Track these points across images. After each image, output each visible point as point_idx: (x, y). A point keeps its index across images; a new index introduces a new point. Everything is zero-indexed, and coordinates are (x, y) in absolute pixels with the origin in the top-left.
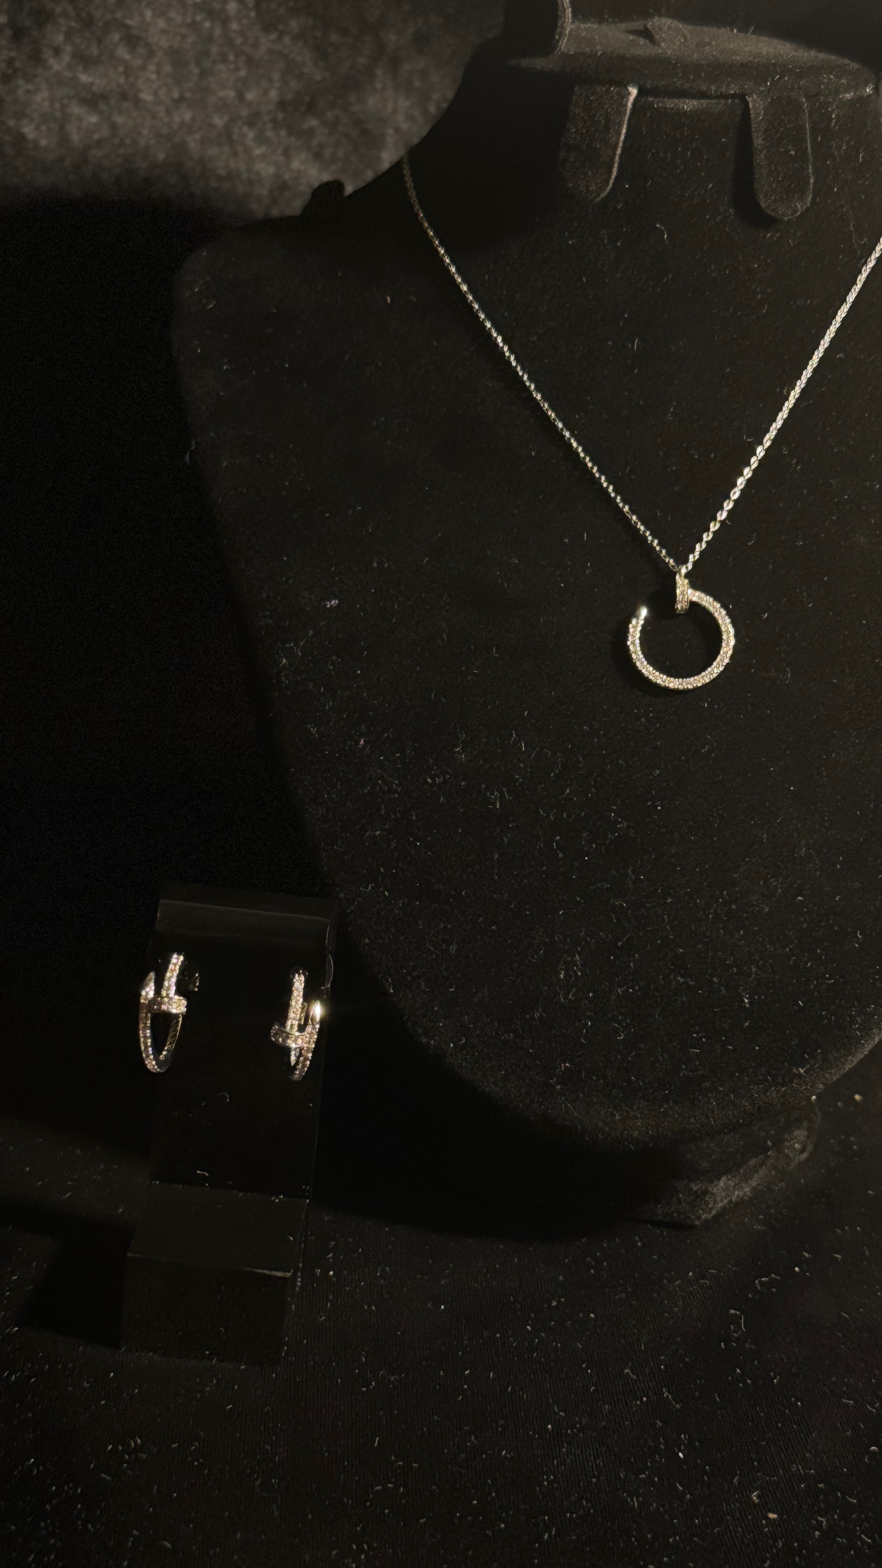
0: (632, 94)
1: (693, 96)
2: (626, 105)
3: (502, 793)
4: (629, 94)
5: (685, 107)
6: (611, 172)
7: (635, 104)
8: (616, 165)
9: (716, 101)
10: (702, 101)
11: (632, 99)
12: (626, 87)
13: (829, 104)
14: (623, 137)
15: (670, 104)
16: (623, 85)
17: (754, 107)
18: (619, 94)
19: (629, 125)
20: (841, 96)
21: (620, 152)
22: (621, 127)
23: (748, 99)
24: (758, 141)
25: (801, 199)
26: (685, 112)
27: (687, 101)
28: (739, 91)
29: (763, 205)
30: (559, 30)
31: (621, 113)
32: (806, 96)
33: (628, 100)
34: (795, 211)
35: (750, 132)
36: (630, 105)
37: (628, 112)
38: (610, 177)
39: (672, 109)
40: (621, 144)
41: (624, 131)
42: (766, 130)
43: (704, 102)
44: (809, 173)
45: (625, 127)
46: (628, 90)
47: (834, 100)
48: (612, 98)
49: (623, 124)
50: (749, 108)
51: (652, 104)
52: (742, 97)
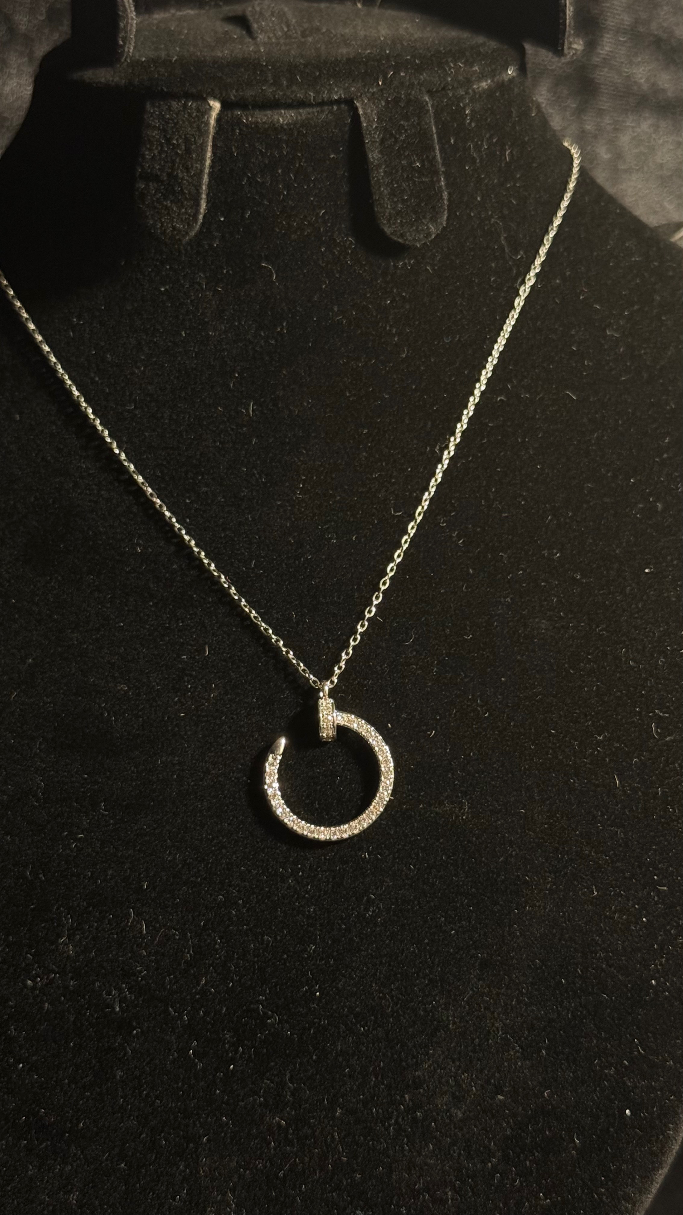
0: (214, 109)
1: (289, 106)
2: (207, 124)
3: (121, 990)
4: (211, 108)
5: (281, 119)
6: (198, 205)
7: (219, 120)
8: (204, 196)
9: (318, 109)
10: (301, 111)
11: (214, 114)
12: (205, 100)
13: (462, 98)
14: (208, 162)
15: (262, 117)
16: (201, 98)
17: (365, 114)
18: (198, 110)
19: (214, 146)
20: (475, 86)
21: (208, 180)
22: (203, 151)
23: (358, 104)
24: (374, 155)
25: (434, 220)
26: (282, 126)
27: (283, 111)
28: (345, 95)
29: (388, 230)
30: (122, 34)
31: (202, 132)
32: (430, 92)
33: (209, 116)
34: (429, 234)
35: (363, 143)
36: (212, 122)
37: (212, 131)
38: (197, 212)
39: (265, 123)
40: (207, 170)
41: (209, 154)
42: (382, 141)
43: (304, 112)
44: (441, 187)
45: (210, 149)
46: (209, 104)
47: (467, 93)
48: (190, 115)
49: (207, 146)
50: (359, 115)
51: (239, 119)
52: (350, 103)
